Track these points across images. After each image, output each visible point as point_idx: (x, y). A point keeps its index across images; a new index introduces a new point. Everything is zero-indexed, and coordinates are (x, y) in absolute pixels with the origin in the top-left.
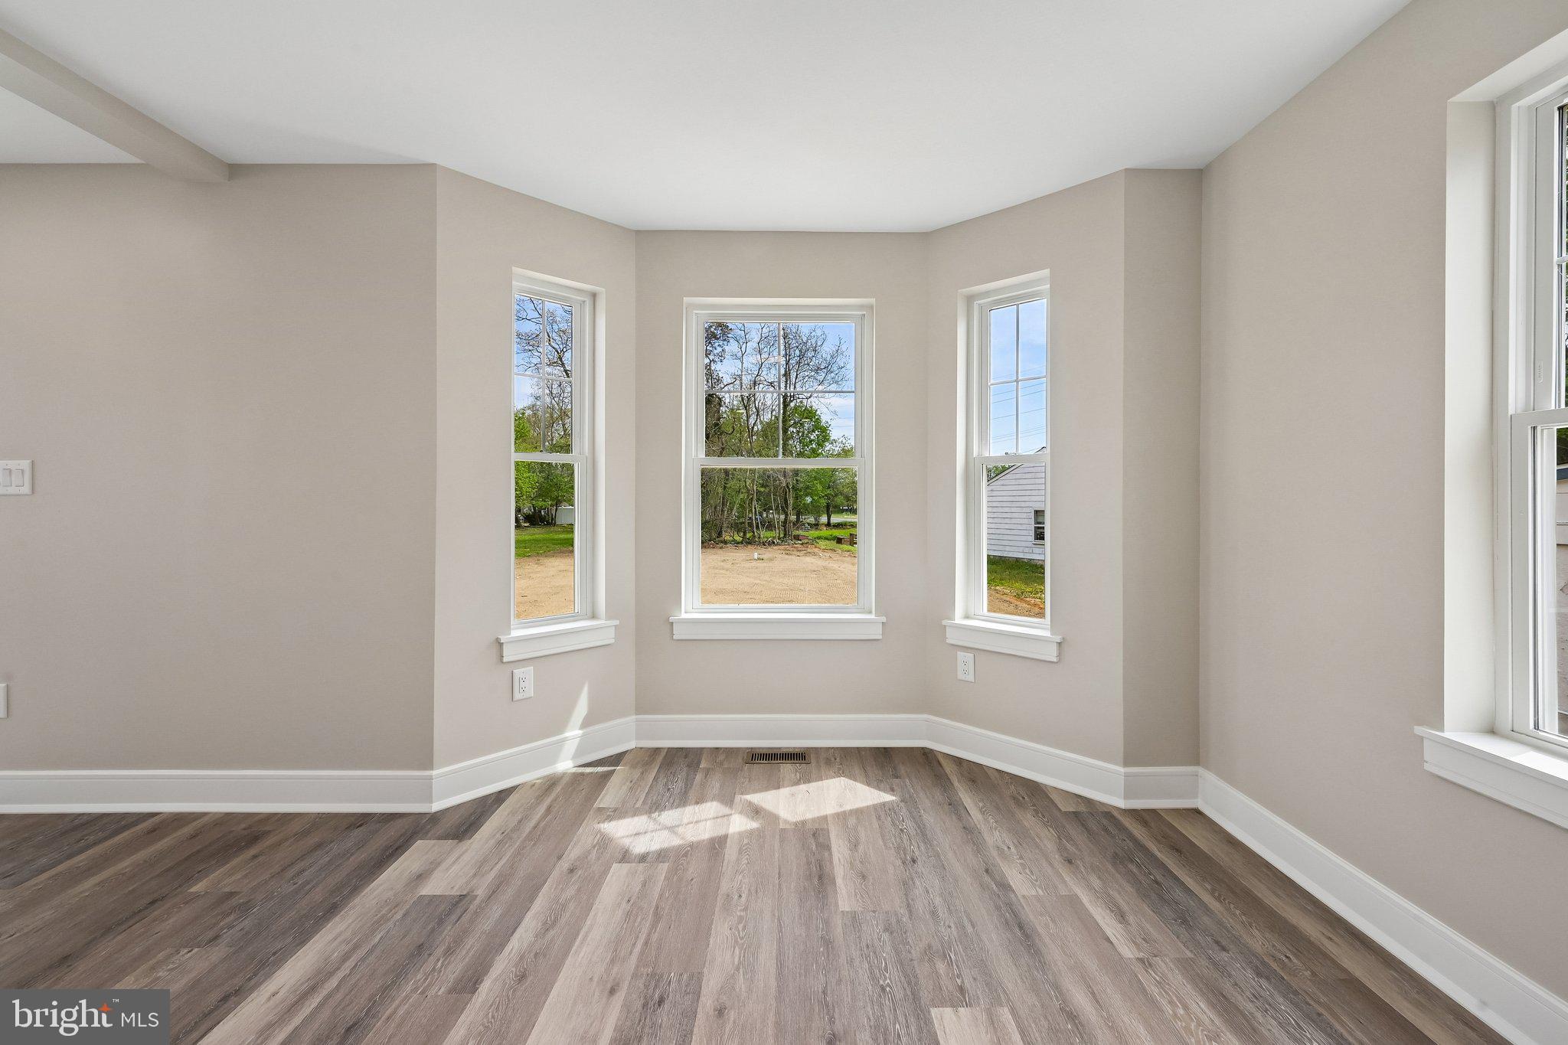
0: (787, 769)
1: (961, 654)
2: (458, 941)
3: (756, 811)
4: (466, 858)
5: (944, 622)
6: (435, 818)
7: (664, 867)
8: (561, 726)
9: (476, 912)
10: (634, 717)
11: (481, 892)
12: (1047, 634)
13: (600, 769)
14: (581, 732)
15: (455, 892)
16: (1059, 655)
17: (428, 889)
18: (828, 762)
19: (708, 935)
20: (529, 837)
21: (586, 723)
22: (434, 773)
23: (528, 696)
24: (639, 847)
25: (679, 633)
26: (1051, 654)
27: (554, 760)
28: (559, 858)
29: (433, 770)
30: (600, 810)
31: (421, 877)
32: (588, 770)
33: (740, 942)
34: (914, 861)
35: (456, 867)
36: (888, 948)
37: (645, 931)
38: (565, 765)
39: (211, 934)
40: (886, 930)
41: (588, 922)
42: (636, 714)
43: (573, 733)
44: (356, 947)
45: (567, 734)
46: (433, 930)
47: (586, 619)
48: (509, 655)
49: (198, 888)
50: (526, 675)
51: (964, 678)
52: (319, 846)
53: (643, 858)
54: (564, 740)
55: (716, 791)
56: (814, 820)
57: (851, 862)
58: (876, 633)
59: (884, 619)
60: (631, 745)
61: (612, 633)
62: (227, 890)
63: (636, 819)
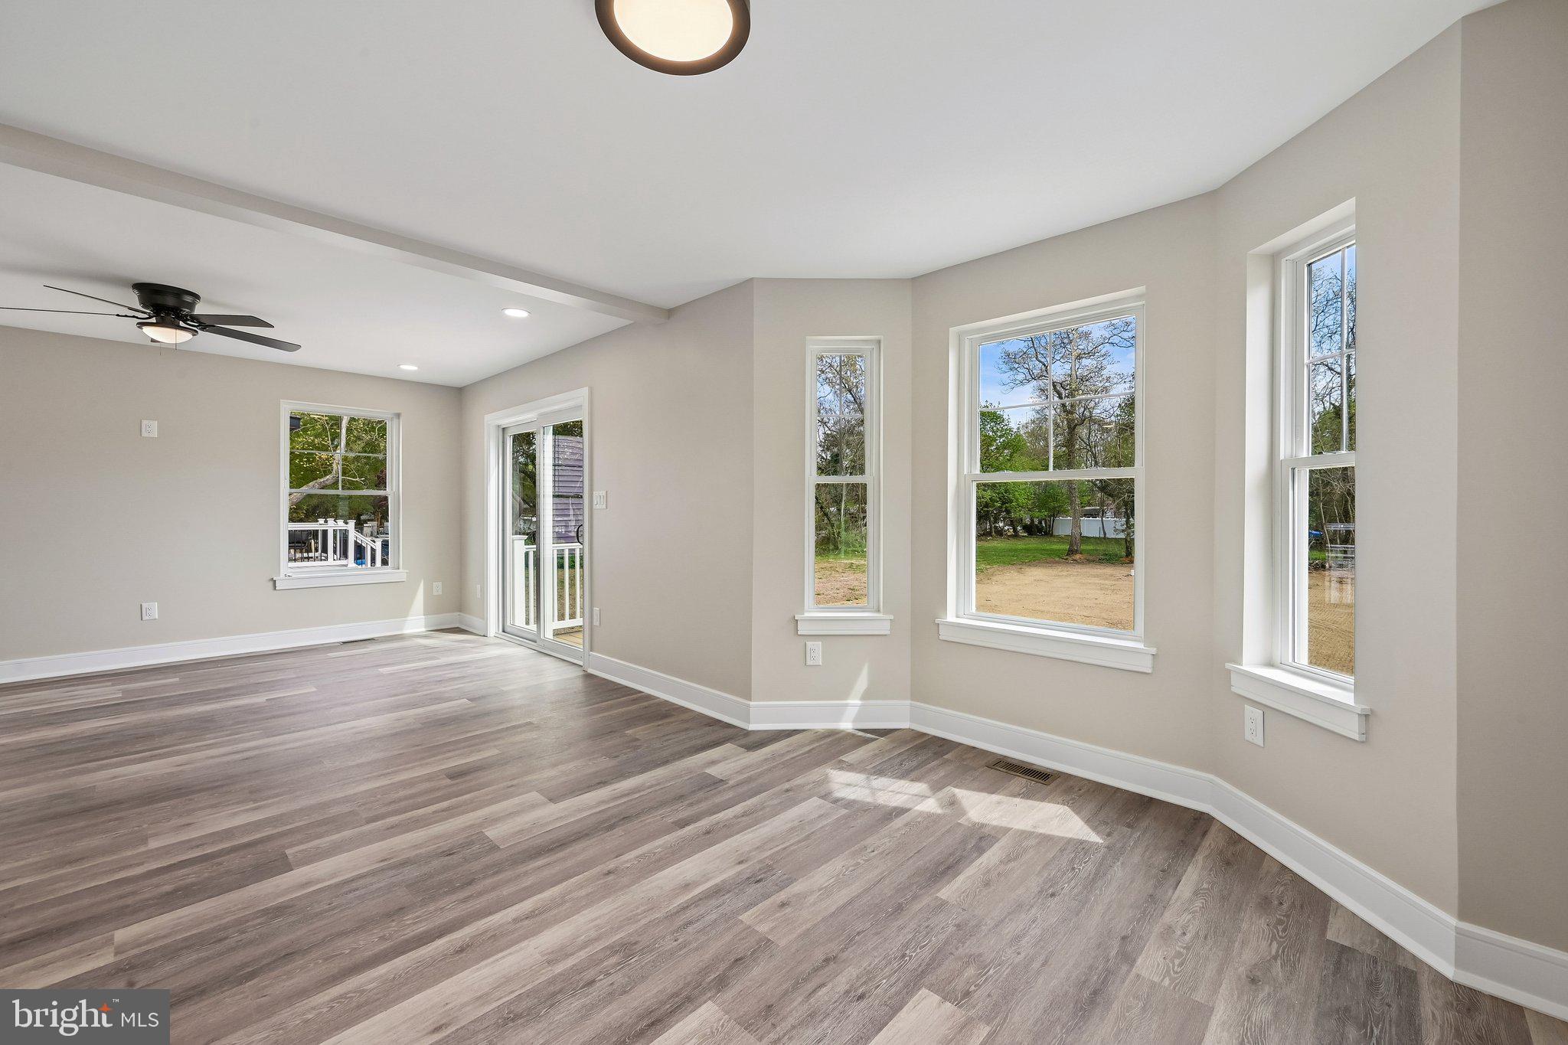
0: (1020, 782)
1: (1248, 708)
2: (699, 802)
3: (953, 802)
4: (742, 761)
5: (1229, 666)
6: (747, 733)
7: (844, 811)
8: (845, 695)
9: (720, 791)
10: (908, 702)
11: (731, 783)
12: (1347, 698)
13: (869, 735)
14: (859, 702)
15: (720, 777)
16: (1366, 733)
17: (709, 771)
18: (1069, 790)
19: (826, 862)
20: (783, 763)
21: (867, 696)
22: (752, 703)
23: (817, 664)
24: (841, 793)
25: (944, 634)
26: (1352, 728)
27: (838, 720)
28: (788, 781)
29: (751, 701)
30: (841, 761)
31: (713, 763)
32: (860, 734)
33: (841, 876)
34: (1053, 895)
35: (732, 764)
36: (943, 937)
37: (792, 841)
38: (847, 725)
39: (616, 754)
40: (958, 926)
41: (766, 823)
42: (912, 700)
43: (854, 702)
44: (659, 784)
45: (849, 701)
46: (694, 791)
47: (872, 612)
48: (803, 629)
49: (628, 732)
50: (816, 647)
51: (1251, 740)
52: (687, 729)
53: (836, 801)
54: (847, 705)
55: (935, 778)
56: (995, 827)
57: (989, 870)
58: (1146, 666)
59: (1154, 651)
60: (905, 725)
61: (887, 625)
62: (637, 737)
63: (858, 775)
